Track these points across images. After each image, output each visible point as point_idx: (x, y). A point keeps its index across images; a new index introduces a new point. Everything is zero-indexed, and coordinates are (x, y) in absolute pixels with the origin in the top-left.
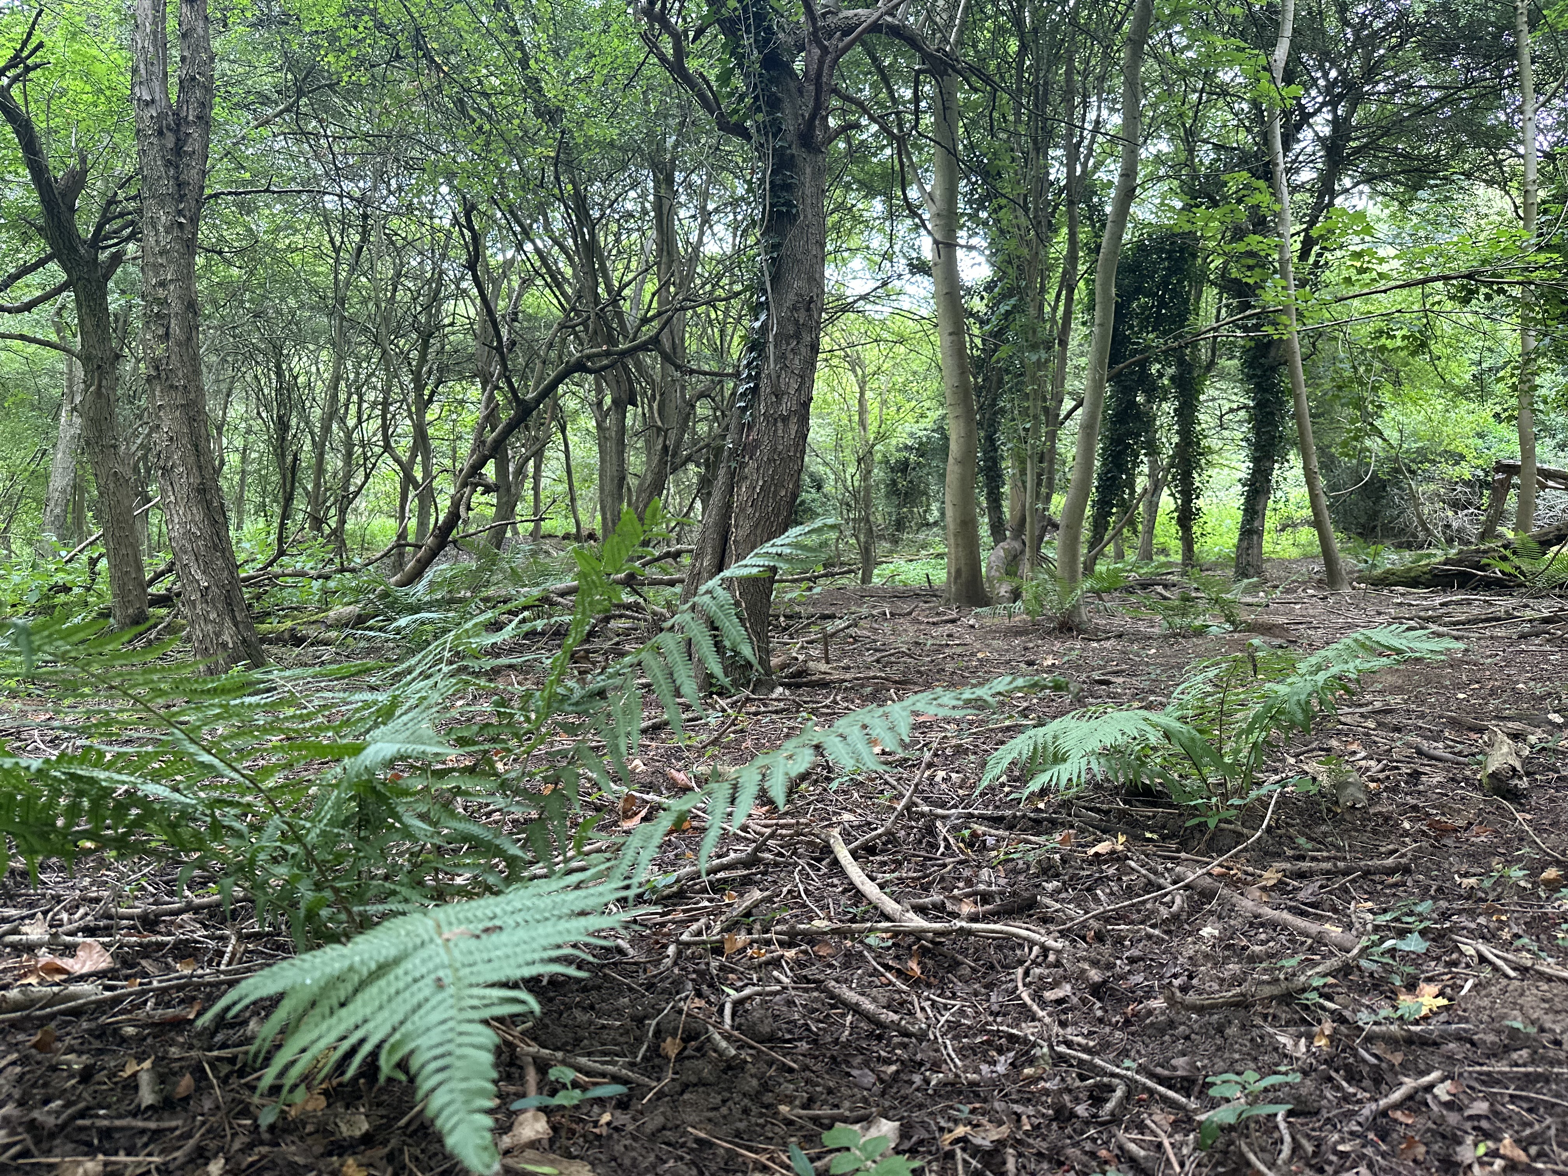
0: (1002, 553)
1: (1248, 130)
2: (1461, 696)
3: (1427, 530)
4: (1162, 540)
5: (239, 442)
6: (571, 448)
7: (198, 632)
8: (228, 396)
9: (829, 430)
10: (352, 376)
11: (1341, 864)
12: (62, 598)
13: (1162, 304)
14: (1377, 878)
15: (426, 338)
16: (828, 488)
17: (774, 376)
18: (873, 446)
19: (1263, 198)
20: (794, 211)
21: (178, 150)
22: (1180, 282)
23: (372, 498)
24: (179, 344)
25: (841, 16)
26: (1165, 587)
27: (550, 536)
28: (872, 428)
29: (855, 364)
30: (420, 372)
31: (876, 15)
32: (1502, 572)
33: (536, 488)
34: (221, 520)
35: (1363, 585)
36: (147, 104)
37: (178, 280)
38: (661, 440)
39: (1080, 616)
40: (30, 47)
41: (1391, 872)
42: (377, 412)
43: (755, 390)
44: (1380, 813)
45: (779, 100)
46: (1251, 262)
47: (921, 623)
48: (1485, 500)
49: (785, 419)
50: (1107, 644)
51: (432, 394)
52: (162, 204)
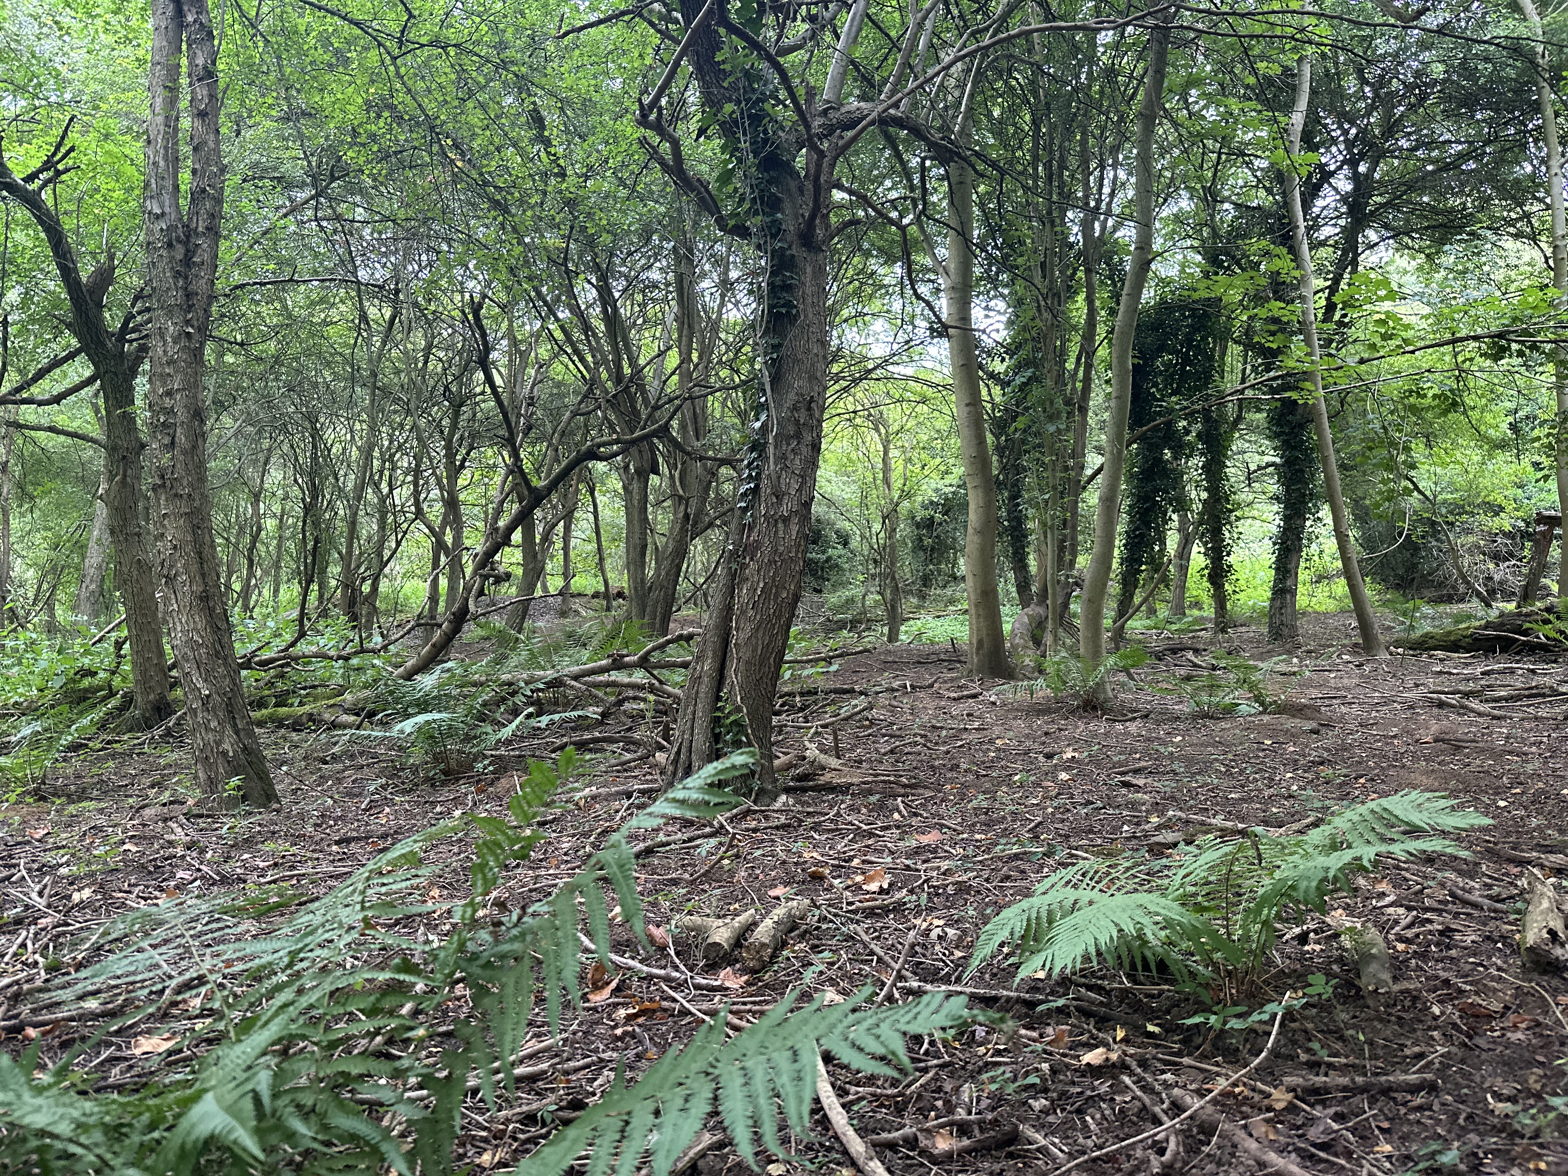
0: (1026, 620)
1: (1269, 191)
2: (1502, 804)
3: (1468, 583)
4: (1195, 593)
5: (277, 508)
6: (600, 509)
7: (199, 741)
8: (265, 464)
9: (854, 487)
10: (386, 443)
11: (1359, 1080)
12: (86, 682)
13: (1186, 360)
14: (1399, 1096)
15: (457, 406)
16: (855, 543)
17: (774, 477)
18: (897, 505)
19: (1283, 263)
20: (794, 311)
21: (187, 261)
22: (1204, 339)
23: (405, 561)
24: (184, 452)
25: (843, 110)
26: (1196, 651)
27: (579, 595)
28: (897, 484)
29: (878, 423)
30: (451, 441)
31: (880, 108)
32: (1547, 637)
33: (566, 549)
34: (224, 626)
35: (1400, 650)
36: (158, 217)
37: (184, 389)
38: (682, 508)
39: (1105, 692)
40: (63, 150)
41: (1414, 1089)
42: (409, 478)
43: (756, 491)
44: (1408, 991)
45: (779, 200)
46: (1273, 328)
47: (941, 697)
48: (1526, 552)
49: (786, 520)
50: (1133, 727)
51: (464, 460)
52: (170, 314)
